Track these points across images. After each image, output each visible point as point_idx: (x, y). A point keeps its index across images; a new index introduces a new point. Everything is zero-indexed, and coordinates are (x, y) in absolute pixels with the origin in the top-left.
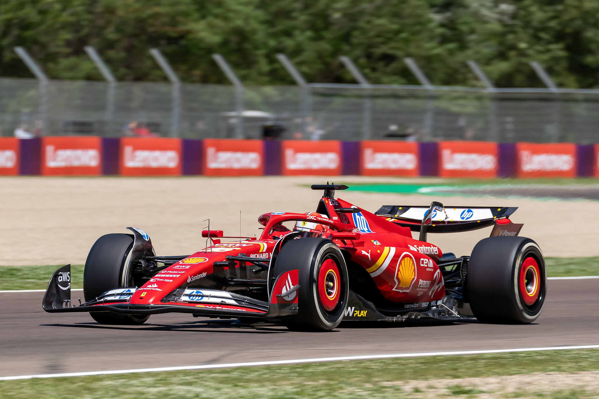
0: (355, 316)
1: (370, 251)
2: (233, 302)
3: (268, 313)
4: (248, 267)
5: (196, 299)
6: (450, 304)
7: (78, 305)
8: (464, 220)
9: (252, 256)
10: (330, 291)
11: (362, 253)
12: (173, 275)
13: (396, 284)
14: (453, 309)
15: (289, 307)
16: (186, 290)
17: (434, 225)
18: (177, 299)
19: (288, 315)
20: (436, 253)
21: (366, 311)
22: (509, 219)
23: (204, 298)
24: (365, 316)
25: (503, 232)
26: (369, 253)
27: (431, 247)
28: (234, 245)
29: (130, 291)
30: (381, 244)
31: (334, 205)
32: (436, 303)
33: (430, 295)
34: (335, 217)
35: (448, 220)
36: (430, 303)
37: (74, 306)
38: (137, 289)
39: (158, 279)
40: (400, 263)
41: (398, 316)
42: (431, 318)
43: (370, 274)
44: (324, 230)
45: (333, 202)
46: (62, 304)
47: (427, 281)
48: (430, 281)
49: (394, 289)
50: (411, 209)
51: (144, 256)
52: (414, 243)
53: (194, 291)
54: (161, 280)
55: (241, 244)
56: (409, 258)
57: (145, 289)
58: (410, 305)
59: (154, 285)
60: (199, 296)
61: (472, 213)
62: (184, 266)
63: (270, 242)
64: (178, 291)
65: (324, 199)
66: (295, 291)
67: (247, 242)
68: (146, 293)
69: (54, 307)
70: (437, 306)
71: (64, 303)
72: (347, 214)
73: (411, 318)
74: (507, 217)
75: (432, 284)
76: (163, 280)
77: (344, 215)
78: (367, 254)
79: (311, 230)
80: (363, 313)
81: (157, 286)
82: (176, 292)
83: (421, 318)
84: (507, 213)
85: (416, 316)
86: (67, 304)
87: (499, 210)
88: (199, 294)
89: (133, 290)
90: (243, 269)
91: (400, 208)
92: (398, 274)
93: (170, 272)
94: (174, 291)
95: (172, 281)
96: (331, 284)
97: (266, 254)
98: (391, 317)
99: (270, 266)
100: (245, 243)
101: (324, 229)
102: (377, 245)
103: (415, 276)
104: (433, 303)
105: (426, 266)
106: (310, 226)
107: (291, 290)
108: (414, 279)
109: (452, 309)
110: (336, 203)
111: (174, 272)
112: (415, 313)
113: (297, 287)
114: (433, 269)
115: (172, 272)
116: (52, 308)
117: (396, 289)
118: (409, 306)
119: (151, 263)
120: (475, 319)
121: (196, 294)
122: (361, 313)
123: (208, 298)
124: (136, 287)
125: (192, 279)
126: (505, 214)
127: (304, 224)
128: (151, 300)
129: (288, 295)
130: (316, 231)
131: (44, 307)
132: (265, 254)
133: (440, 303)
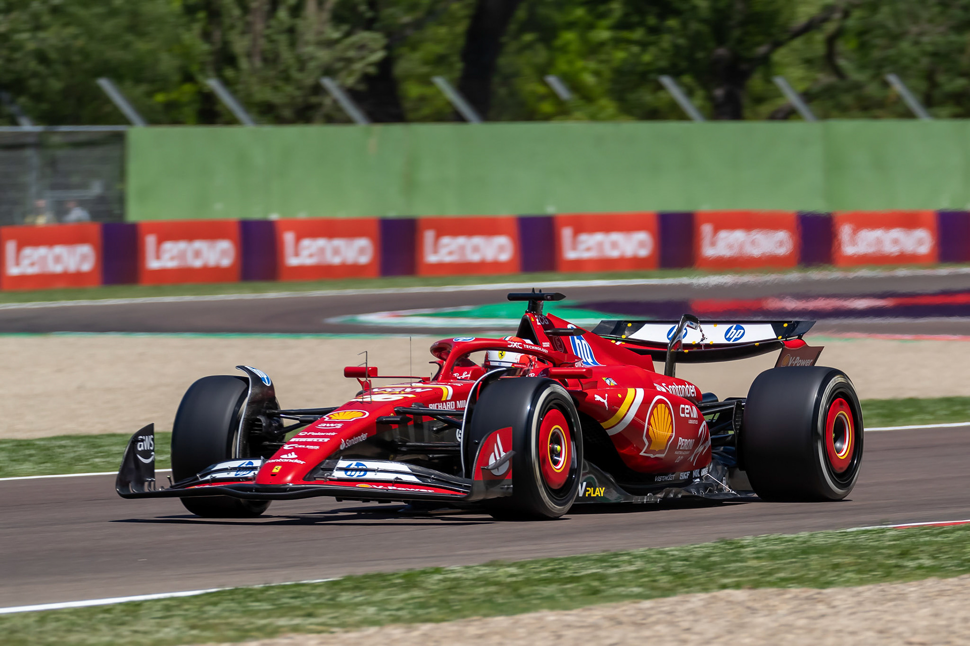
0: (587, 496)
1: (606, 395)
2: (413, 479)
3: (470, 495)
4: (426, 424)
5: (355, 475)
6: (718, 474)
7: (167, 486)
8: (731, 342)
9: (431, 406)
10: (556, 458)
11: (596, 399)
12: (318, 439)
13: (645, 445)
14: (724, 481)
15: (499, 486)
16: (340, 461)
17: (686, 351)
18: (328, 475)
19: (498, 497)
20: (693, 395)
21: (604, 488)
22: (802, 340)
23: (368, 473)
24: (602, 495)
25: (794, 360)
26: (605, 399)
27: (685, 385)
28: (404, 390)
29: (252, 463)
30: (616, 384)
31: (543, 324)
32: (700, 473)
33: (692, 460)
34: (546, 343)
35: (705, 342)
36: (691, 474)
37: (162, 487)
38: (264, 461)
39: (296, 446)
40: (652, 413)
41: (648, 495)
42: (695, 496)
43: (607, 431)
44: (531, 363)
45: (541, 320)
46: (143, 484)
47: (689, 440)
48: (694, 440)
49: (642, 454)
50: (646, 325)
51: (264, 410)
52: (660, 379)
53: (353, 464)
54: (300, 446)
55: (412, 388)
56: (663, 405)
57: (277, 460)
58: (664, 477)
59: (291, 455)
60: (361, 470)
61: (742, 331)
62: (332, 425)
63: (457, 384)
64: (328, 463)
65: (529, 315)
66: (506, 461)
67: (421, 385)
68: (280, 467)
69: (132, 490)
70: (701, 478)
71: (146, 484)
72: (563, 338)
73: (668, 497)
74: (800, 337)
75: (696, 445)
76: (304, 446)
77: (559, 340)
78: (602, 400)
79: (514, 363)
80: (599, 492)
81: (296, 456)
82: (324, 465)
83: (682, 497)
84: (798, 330)
85: (676, 495)
86: (150, 485)
87: (785, 325)
88: (360, 467)
89: (257, 463)
90: (419, 426)
91: (629, 325)
92: (648, 429)
93: (313, 434)
94: (321, 463)
95: (317, 447)
96: (558, 448)
97: (452, 402)
98: (640, 497)
99: (464, 421)
100: (419, 387)
101: (531, 361)
102: (612, 385)
103: (672, 432)
104: (696, 473)
105: (688, 416)
106: (512, 358)
107: (502, 458)
108: (671, 437)
109: (721, 481)
110: (546, 322)
111: (319, 434)
112: (674, 490)
113: (510, 454)
114: (697, 421)
115: (316, 434)
116: (129, 491)
117: (644, 452)
118: (662, 478)
119: (275, 420)
120: (755, 495)
121: (356, 467)
122: (596, 492)
123: (374, 473)
124: (262, 457)
125: (346, 445)
126: (795, 331)
127: (502, 355)
128: (289, 478)
129: (497, 466)
130: (521, 366)
131: (118, 490)
132: (449, 403)
133: (704, 472)
